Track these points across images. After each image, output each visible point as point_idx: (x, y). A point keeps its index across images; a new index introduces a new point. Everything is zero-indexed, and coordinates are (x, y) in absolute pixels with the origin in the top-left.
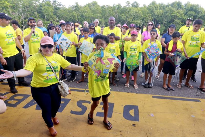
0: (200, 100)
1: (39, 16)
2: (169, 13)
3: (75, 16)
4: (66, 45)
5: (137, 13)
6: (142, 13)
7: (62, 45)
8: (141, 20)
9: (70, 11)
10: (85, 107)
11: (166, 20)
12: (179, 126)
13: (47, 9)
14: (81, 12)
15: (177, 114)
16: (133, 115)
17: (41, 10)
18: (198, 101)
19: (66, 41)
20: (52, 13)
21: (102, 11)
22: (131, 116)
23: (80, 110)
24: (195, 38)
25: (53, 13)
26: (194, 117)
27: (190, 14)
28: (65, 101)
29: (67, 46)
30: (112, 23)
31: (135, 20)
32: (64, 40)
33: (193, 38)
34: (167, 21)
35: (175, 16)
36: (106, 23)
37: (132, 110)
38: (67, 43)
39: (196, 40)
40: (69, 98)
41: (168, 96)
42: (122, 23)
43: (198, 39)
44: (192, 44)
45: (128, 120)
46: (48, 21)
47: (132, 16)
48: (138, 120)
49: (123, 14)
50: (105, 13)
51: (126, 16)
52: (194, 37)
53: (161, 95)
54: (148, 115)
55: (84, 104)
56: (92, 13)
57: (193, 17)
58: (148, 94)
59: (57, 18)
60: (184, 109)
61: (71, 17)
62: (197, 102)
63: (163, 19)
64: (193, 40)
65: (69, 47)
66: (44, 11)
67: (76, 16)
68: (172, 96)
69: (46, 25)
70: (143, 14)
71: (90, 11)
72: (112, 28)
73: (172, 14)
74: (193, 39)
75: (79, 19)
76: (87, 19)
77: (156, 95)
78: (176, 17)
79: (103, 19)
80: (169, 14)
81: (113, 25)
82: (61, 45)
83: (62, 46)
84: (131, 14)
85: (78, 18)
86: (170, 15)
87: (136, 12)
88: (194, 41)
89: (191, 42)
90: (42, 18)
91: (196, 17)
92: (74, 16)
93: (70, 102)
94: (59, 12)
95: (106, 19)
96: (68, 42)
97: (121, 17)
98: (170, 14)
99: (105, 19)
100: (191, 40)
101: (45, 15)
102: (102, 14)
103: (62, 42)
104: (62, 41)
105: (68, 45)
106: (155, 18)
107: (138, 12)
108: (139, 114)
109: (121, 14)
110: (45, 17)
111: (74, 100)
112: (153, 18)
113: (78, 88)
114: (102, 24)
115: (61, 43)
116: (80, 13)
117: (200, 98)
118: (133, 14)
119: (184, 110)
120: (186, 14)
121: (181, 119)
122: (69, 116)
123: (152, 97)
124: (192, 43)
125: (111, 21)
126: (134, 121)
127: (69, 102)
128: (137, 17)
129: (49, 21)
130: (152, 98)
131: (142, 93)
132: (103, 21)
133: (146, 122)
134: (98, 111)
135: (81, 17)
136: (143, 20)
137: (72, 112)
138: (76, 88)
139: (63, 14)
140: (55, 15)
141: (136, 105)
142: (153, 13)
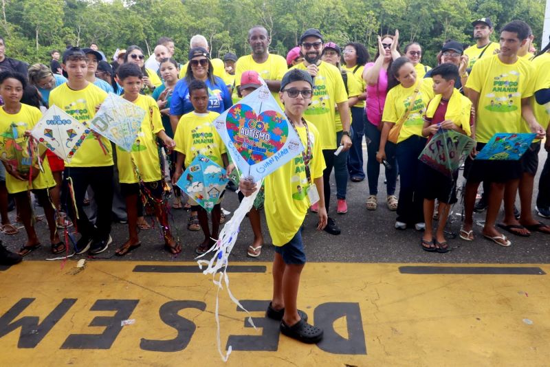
0: (543, 269)
1: (16, 30)
2: (427, 7)
3: (137, 26)
4: (70, 140)
5: (332, 12)
6: (347, 11)
7: (53, 139)
8: (346, 33)
9: (118, 13)
10: (190, 322)
11: (419, 30)
12: (488, 356)
13: (41, 6)
14: (156, 12)
15: (478, 319)
16: (345, 335)
17: (22, 10)
18: (536, 271)
19: (68, 127)
20: (60, 21)
21: (224, 8)
22: (341, 338)
23: (170, 333)
24: (506, 83)
25: (63, 19)
26: (531, 322)
27: (487, 10)
28: (118, 308)
29: (72, 144)
30: (259, 44)
31: (325, 32)
32: (60, 122)
33: (501, 83)
34: (422, 33)
35: (446, 15)
36: (238, 44)
37: (341, 318)
38: (71, 134)
39: (509, 90)
40: (133, 297)
41: (446, 262)
42: (289, 45)
43: (513, 87)
44: (495, 102)
45: (330, 354)
46: (46, 46)
47: (316, 20)
48: (363, 351)
49: (289, 16)
50: (234, 14)
51: (299, 22)
52: (501, 80)
53: (425, 262)
54: (392, 329)
55: (182, 313)
56: (192, 16)
57: (496, 17)
58: (385, 262)
59: (77, 35)
60: (499, 302)
61: (123, 32)
62: (536, 276)
63: (409, 26)
64: (500, 89)
65: (78, 144)
66: (32, 14)
67: (141, 26)
68: (459, 262)
69: (40, 58)
70: (349, 14)
71: (185, 9)
72: (259, 57)
73: (435, 11)
74: (499, 85)
75: (149, 35)
76: (177, 35)
77: (411, 264)
78: (449, 19)
79: (228, 32)
80: (427, 12)
81: (262, 50)
82: (47, 139)
83: (53, 144)
84: (313, 16)
85: (146, 34)
86: (428, 14)
87: (328, 9)
88: (503, 93)
89: (493, 95)
90: (27, 38)
91: (504, 18)
92: (133, 29)
93: (137, 310)
94: (82, 15)
95: (236, 33)
96: (76, 131)
97: (284, 25)
98: (430, 9)
99: (234, 32)
100: (495, 89)
101: (35, 27)
102: (222, 19)
103: (51, 131)
104: (50, 127)
105: (76, 139)
106: (386, 26)
107: (334, 8)
108: (365, 329)
109: (282, 14)
110: (37, 31)
111: (148, 303)
112: (379, 23)
113: (161, 260)
114: (224, 48)
115: (49, 133)
116: (154, 15)
117: (540, 261)
118: (320, 14)
119: (500, 304)
120: (475, 9)
121: (493, 335)
122: (135, 360)
123: (398, 272)
124: (497, 99)
125: (255, 38)
126: (351, 356)
127: (132, 310)
128: (332, 24)
129: (49, 45)
130: (399, 274)
131: (366, 261)
132: (229, 39)
133: (387, 354)
134: (232, 334)
135: (156, 30)
136: (349, 32)
137: (147, 345)
138: (154, 260)
139: (98, 20)
140: (69, 27)
141: (354, 300)
142: (378, 10)
